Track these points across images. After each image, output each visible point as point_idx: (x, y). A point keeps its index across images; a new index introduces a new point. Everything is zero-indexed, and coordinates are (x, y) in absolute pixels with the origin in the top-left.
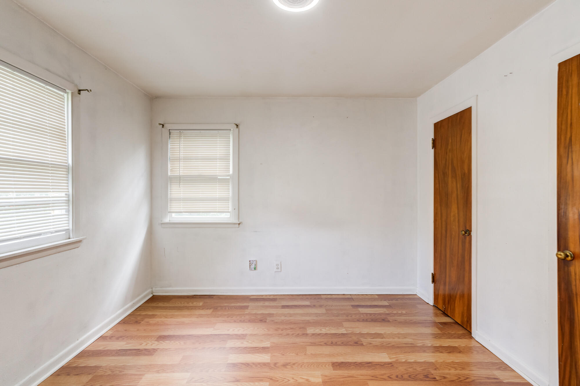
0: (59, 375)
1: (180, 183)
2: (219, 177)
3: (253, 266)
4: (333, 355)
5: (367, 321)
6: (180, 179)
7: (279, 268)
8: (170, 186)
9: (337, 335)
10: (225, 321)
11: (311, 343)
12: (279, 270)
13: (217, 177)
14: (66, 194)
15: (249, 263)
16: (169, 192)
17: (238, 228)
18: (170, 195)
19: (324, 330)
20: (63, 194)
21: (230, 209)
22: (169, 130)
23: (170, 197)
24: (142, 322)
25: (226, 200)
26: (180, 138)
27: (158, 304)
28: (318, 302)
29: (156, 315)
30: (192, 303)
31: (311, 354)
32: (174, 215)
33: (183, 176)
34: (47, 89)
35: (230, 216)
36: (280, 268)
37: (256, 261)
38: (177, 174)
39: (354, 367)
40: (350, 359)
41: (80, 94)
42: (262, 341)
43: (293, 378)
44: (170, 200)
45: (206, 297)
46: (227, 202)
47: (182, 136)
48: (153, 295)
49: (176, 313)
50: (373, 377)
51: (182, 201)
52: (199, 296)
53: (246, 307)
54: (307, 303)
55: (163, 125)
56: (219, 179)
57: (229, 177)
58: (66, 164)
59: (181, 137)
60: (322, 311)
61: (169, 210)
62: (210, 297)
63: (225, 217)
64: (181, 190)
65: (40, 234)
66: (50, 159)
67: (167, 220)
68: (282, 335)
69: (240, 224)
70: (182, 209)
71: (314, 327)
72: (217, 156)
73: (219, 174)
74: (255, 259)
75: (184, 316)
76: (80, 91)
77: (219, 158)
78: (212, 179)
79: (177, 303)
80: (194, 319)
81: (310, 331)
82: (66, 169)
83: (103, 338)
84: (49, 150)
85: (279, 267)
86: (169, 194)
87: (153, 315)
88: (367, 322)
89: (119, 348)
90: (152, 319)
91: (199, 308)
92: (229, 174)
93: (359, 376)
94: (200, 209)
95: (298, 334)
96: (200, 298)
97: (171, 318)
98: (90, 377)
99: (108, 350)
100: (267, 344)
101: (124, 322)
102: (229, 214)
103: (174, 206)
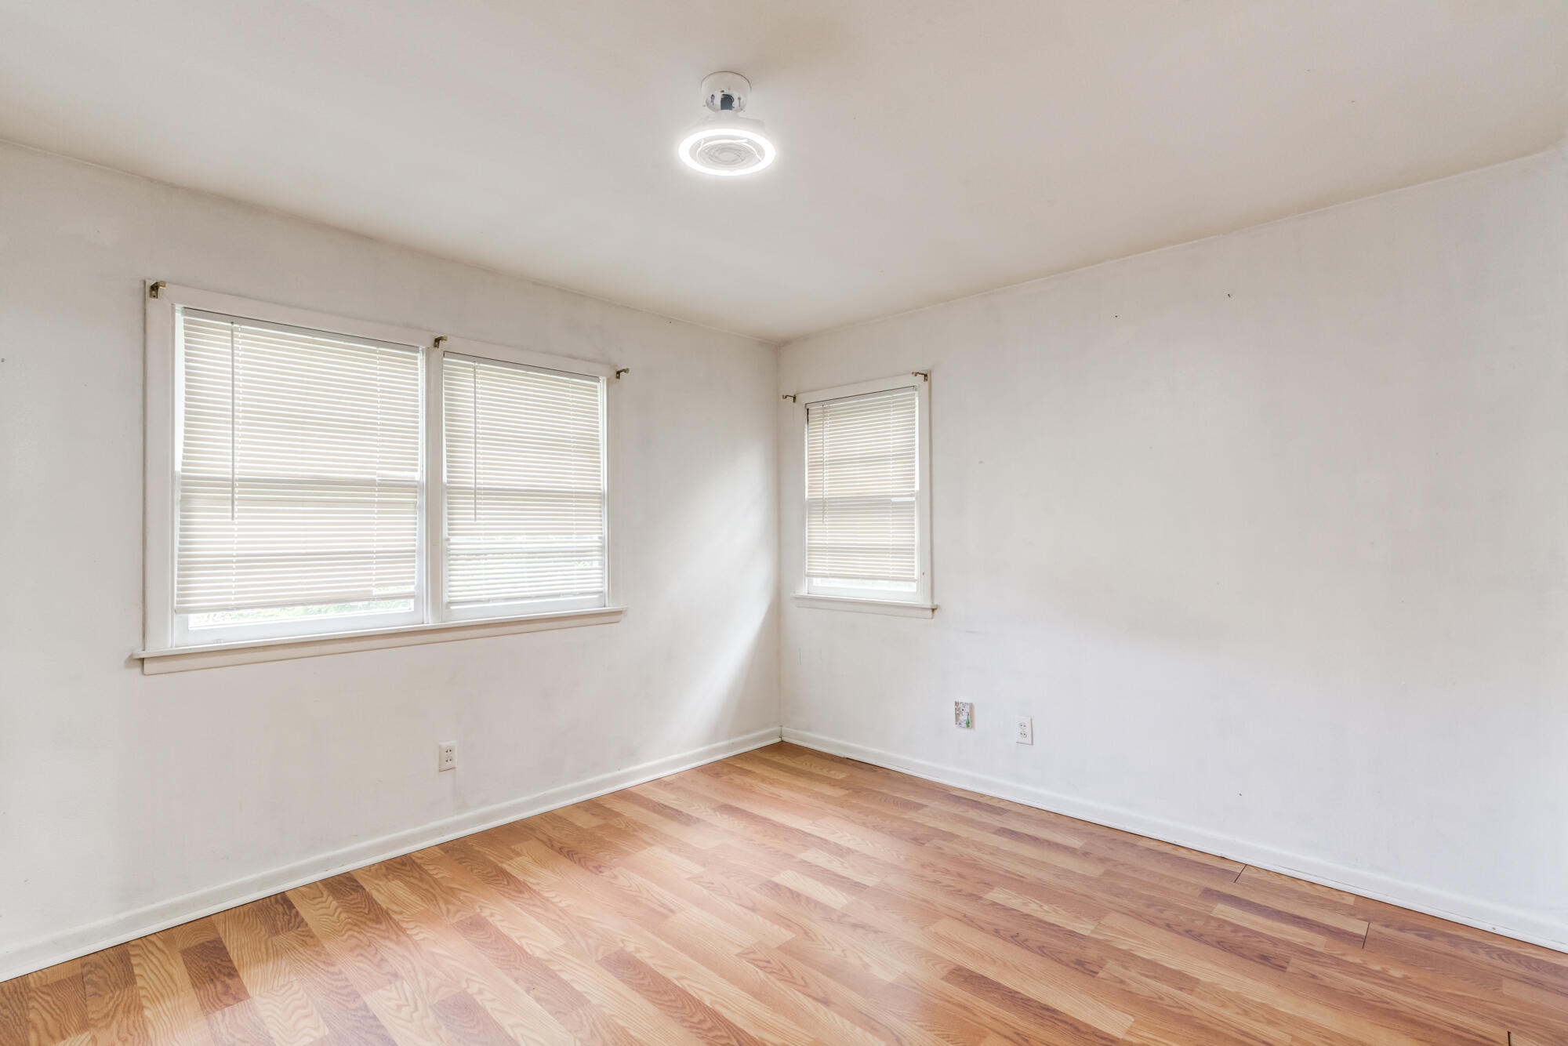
0: (578, 807)
1: (824, 513)
2: (893, 499)
3: (964, 717)
4: (983, 957)
5: (1199, 937)
6: (824, 506)
7: (1028, 733)
8: (809, 521)
9: (1055, 928)
10: (847, 818)
11: (965, 916)
12: (1028, 740)
13: (890, 500)
14: (600, 538)
15: (954, 707)
16: (807, 534)
17: (932, 618)
18: (809, 540)
19: (1033, 906)
20: (596, 537)
21: (916, 575)
22: (806, 404)
23: (809, 544)
24: (725, 777)
25: (907, 551)
26: (823, 420)
27: (775, 756)
28: (1111, 849)
29: (754, 773)
30: (828, 771)
31: (936, 933)
32: (817, 581)
33: (829, 498)
34: (573, 383)
35: (917, 589)
36: (1029, 735)
37: (971, 706)
38: (818, 495)
39: (1000, 998)
40: (1010, 981)
41: (618, 378)
42: (869, 872)
43: (843, 951)
44: (809, 551)
45: (864, 766)
46: (909, 558)
47: (828, 414)
48: (782, 741)
49: (785, 778)
50: (1018, 1034)
51: (829, 551)
52: (853, 762)
53: (918, 807)
54: (1075, 842)
55: (795, 398)
56: (894, 503)
57: (913, 499)
58: (599, 491)
59: (827, 416)
60: (1094, 870)
61: (807, 571)
62: (871, 768)
63: (908, 592)
64: (826, 528)
65: (558, 595)
66: (573, 486)
67: (803, 591)
68: (923, 879)
69: (936, 612)
70: (829, 570)
71: (1018, 893)
72: (890, 452)
73: (893, 492)
74: (969, 701)
75: (790, 787)
76: (618, 373)
77: (893, 455)
78: (877, 505)
79: (804, 764)
80: (800, 797)
81: (998, 895)
82: (600, 498)
83: (659, 783)
84: (573, 472)
85: (1028, 730)
86: (807, 538)
87: (750, 771)
88: (1200, 941)
89: (662, 802)
90: (740, 777)
91: (833, 783)
92: (913, 491)
93: (982, 1016)
94: (858, 572)
95: (960, 891)
96: (853, 766)
97: (771, 784)
98: (603, 822)
99: (649, 799)
100: (870, 881)
101: (703, 770)
102: (914, 585)
103: (817, 563)
